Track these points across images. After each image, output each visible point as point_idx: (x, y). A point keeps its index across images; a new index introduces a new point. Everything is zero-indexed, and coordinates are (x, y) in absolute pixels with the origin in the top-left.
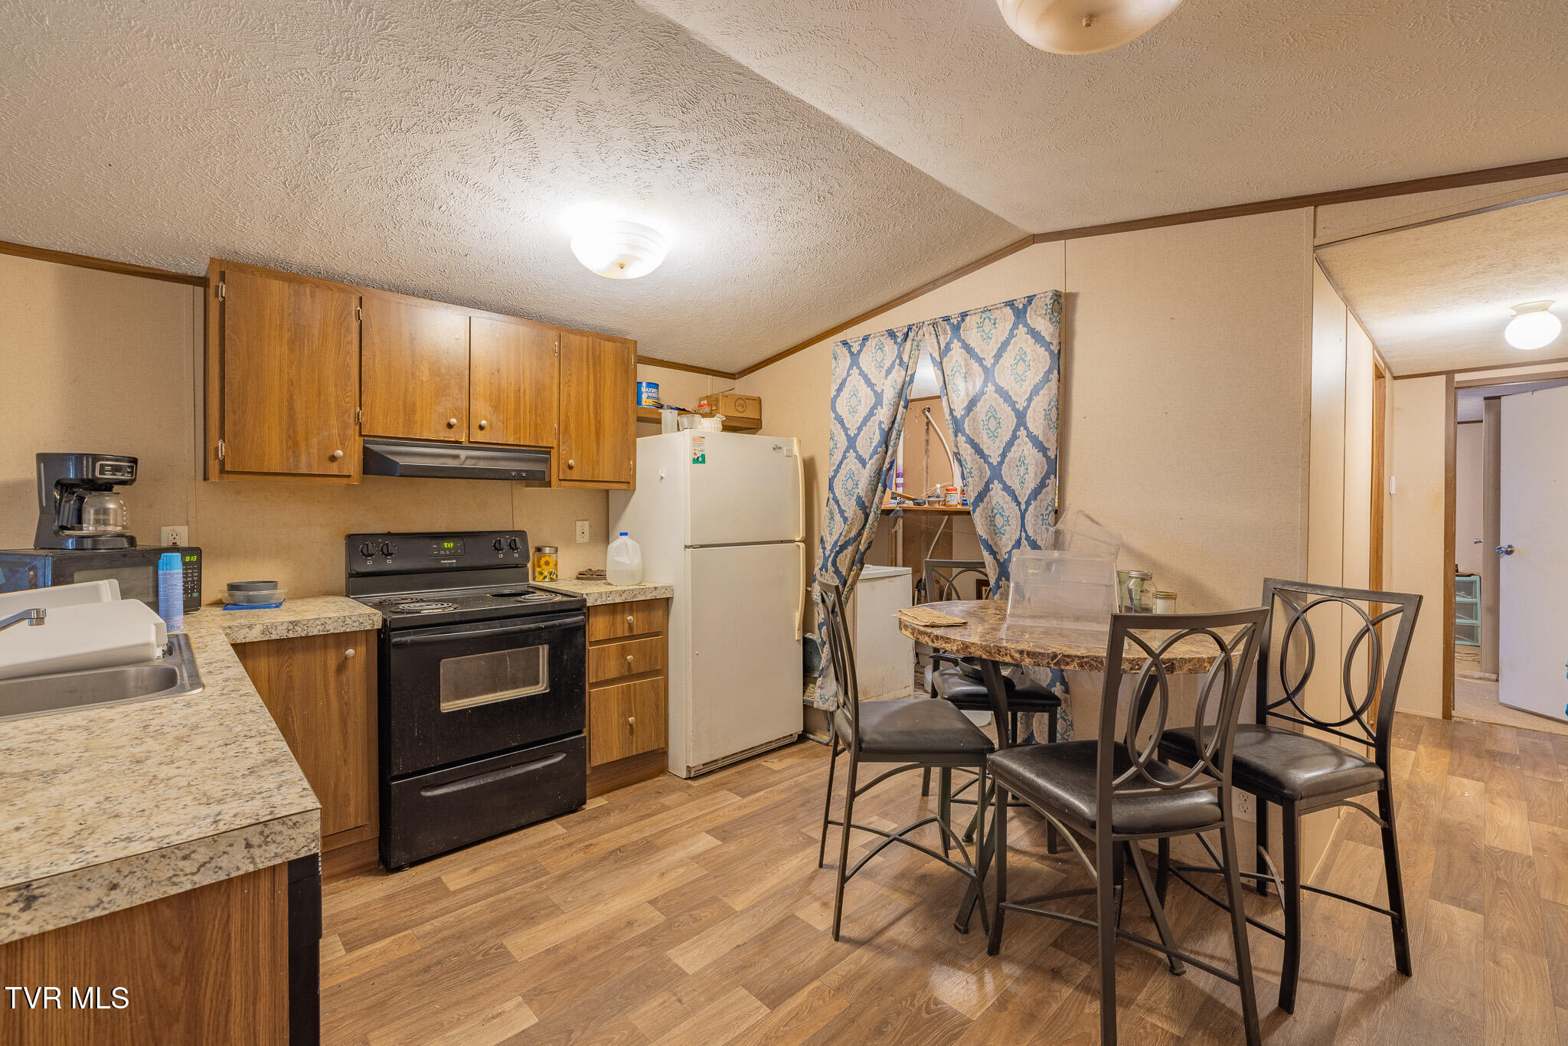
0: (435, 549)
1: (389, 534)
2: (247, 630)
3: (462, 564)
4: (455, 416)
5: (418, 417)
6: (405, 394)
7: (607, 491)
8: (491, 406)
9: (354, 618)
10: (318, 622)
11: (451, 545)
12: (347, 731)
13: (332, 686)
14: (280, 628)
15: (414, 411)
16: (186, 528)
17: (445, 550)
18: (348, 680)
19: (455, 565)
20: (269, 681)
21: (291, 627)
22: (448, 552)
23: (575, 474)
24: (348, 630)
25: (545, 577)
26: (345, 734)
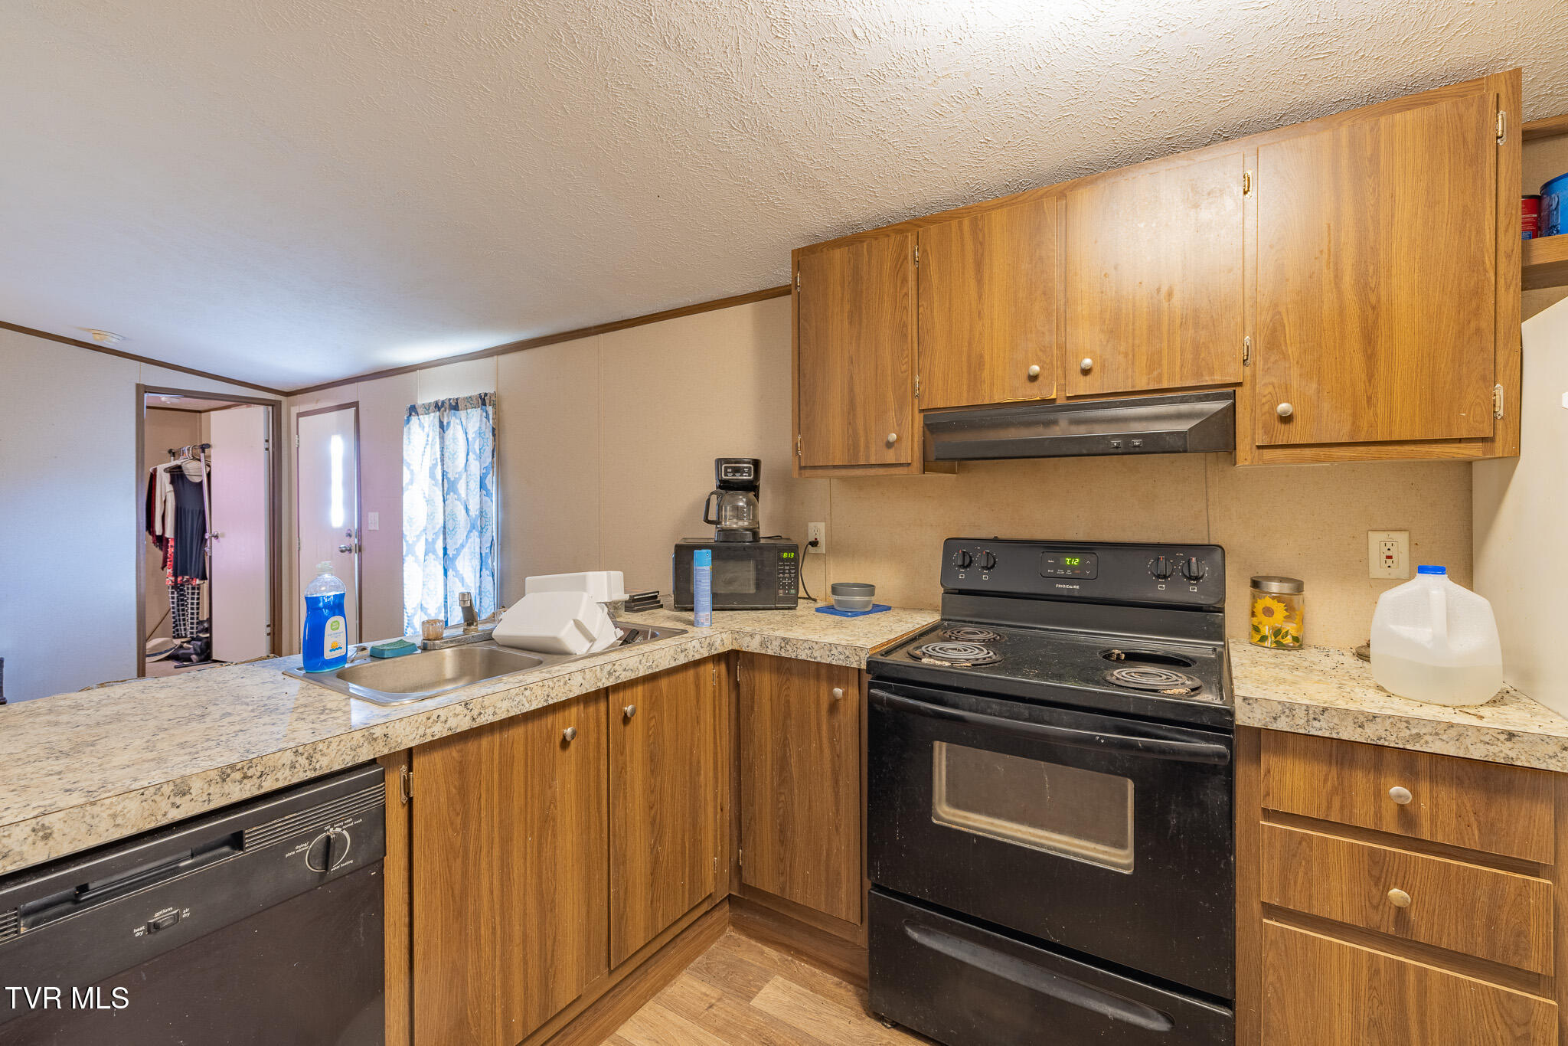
0: (1051, 566)
1: (996, 540)
2: (750, 638)
3: (1087, 593)
4: (1039, 362)
5: (986, 374)
6: (970, 344)
7: (1469, 464)
8: (1102, 331)
9: (840, 649)
10: (805, 644)
11: (1076, 562)
12: (838, 792)
13: (824, 727)
14: (774, 643)
15: (981, 364)
16: (823, 524)
17: (1065, 568)
18: (840, 726)
19: (1076, 594)
20: (771, 700)
21: (783, 645)
22: (1069, 572)
23: (1296, 433)
24: (834, 663)
25: (1264, 638)
26: (837, 794)
